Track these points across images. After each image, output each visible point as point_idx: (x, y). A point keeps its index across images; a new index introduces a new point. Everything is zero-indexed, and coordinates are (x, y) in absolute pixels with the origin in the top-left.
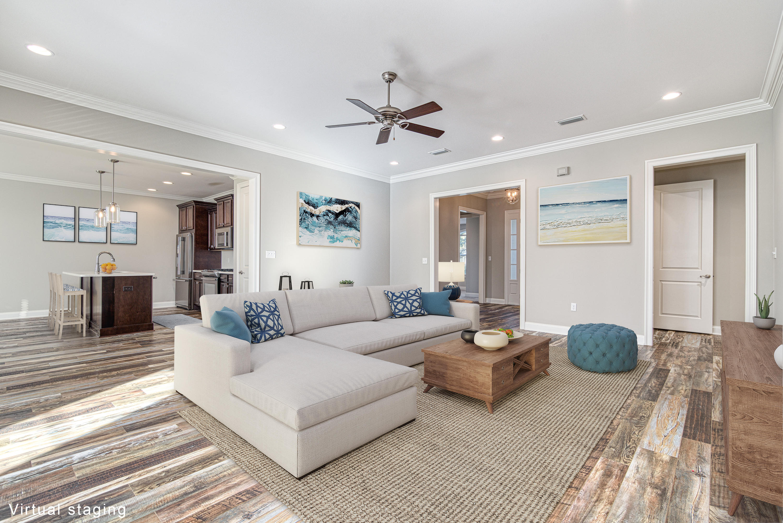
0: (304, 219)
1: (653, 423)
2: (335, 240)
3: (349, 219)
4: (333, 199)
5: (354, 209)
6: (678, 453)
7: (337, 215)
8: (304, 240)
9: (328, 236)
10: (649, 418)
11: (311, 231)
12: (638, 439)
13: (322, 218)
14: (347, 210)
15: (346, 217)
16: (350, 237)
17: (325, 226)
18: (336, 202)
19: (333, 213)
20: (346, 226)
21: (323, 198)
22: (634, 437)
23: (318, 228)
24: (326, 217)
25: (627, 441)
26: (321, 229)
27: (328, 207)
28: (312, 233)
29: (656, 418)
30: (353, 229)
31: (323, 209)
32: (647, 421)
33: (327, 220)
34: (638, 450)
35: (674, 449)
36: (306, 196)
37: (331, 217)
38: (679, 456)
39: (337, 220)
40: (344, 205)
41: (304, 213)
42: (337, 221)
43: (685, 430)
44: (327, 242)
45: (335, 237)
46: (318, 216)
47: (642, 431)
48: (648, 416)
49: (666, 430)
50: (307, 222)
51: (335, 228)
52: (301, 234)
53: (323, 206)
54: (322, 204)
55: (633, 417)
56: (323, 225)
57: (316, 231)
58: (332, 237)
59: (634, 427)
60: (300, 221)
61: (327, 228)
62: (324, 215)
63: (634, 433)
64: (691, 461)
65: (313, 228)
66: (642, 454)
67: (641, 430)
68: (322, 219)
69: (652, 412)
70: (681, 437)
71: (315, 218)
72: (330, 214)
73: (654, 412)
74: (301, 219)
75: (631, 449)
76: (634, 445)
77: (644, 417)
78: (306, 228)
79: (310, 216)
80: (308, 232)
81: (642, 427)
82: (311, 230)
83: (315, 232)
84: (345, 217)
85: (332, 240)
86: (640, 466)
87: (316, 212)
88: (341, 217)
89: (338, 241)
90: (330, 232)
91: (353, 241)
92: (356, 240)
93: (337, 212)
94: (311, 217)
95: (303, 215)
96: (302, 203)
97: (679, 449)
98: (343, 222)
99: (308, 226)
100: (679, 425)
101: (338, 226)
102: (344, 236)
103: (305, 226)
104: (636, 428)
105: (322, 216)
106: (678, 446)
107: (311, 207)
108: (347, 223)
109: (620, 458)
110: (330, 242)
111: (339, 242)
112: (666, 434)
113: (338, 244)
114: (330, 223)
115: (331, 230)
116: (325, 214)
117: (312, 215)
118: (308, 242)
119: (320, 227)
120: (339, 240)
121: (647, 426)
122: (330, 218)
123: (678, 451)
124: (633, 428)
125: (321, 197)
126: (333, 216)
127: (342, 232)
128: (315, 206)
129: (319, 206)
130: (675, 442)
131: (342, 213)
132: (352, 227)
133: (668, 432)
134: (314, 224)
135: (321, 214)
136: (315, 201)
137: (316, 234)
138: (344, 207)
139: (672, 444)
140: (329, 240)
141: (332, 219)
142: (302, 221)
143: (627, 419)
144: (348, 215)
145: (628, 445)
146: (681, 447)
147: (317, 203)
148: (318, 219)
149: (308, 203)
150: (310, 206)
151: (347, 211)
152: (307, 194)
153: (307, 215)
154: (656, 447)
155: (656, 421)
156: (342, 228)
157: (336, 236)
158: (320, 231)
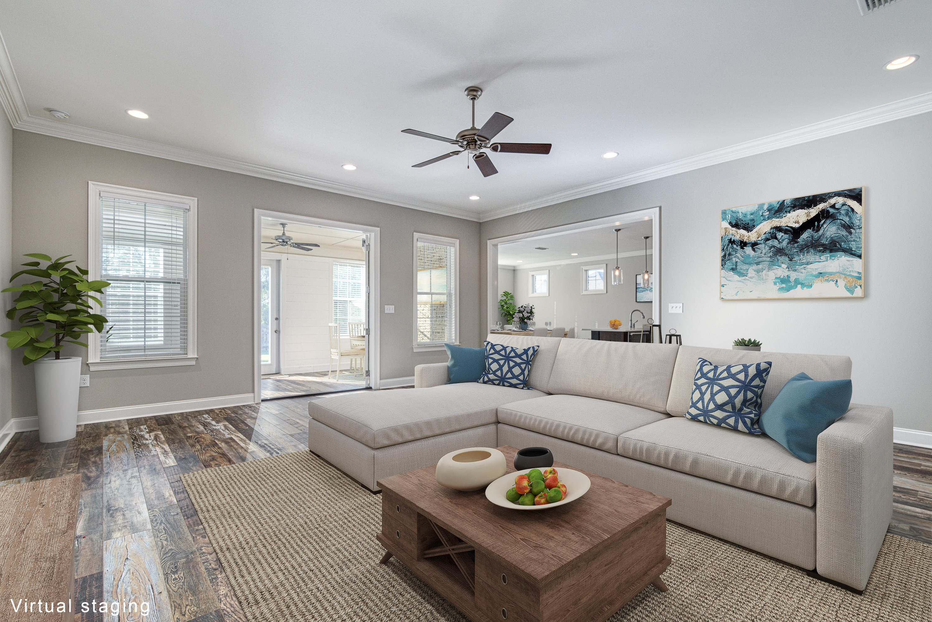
0: (730, 254)
1: (154, 570)
2: (793, 284)
3: (828, 234)
4: (788, 202)
5: (845, 207)
6: (104, 547)
7: (795, 233)
8: (729, 293)
9: (776, 278)
10: (164, 574)
11: (741, 274)
12: (158, 536)
13: (763, 245)
14: (824, 215)
15: (821, 232)
16: (831, 274)
17: (769, 259)
18: (794, 207)
19: (786, 231)
20: (820, 251)
21: (765, 207)
22: (163, 536)
23: (755, 267)
24: (770, 243)
25: (167, 527)
26: (760, 267)
27: (776, 222)
28: (744, 278)
29: (154, 584)
30: (839, 254)
31: (765, 227)
32: (164, 569)
33: (774, 247)
34: (149, 526)
35: (110, 548)
36: (733, 214)
37: (784, 239)
38: (103, 544)
39: (797, 242)
40: (815, 206)
41: (728, 245)
42: (796, 245)
43: (101, 587)
44: (773, 291)
45: (792, 279)
46: (754, 245)
47: (160, 548)
48: (168, 578)
49: (129, 570)
50: (734, 259)
51: (791, 260)
52: (724, 281)
53: (765, 223)
54: (762, 218)
55: (187, 562)
56: (764, 259)
57: (751, 272)
58: (785, 280)
59: (173, 548)
60: (722, 260)
61: (773, 263)
62: (767, 239)
63: (166, 540)
64: (87, 546)
65: (745, 267)
66: (143, 525)
67: (162, 548)
68: (763, 248)
69: (169, 591)
70: (105, 571)
71: (748, 250)
72: (780, 235)
73: (165, 594)
74: (724, 256)
75: (157, 523)
76: (157, 528)
77: (174, 573)
78: (733, 269)
79: (739, 248)
80: (736, 277)
81: (164, 555)
82: (742, 271)
83: (749, 275)
84: (818, 231)
85: (784, 285)
86: (138, 515)
87: (752, 236)
88: (805, 235)
89: (799, 286)
90: (782, 270)
91: (841, 283)
92: (850, 279)
93: (797, 226)
94: (742, 248)
95: (727, 248)
96: (726, 229)
97: (104, 552)
98: (812, 244)
99: (736, 266)
100: (112, 592)
101: (798, 255)
102: (816, 273)
103: (731, 267)
104: (170, 548)
105: (762, 242)
106: (106, 555)
107: (742, 231)
108: (823, 245)
109: (160, 511)
110: (781, 289)
111: (802, 288)
112: (128, 562)
113: (799, 292)
114: (780, 252)
115: (783, 265)
116: (768, 236)
117: (743, 244)
118: (736, 294)
119: (758, 264)
120: (802, 284)
121: (158, 560)
122: (780, 243)
123: (104, 549)
124: (174, 545)
125: (761, 206)
126: (786, 236)
127: (809, 266)
128: (748, 228)
129: (758, 225)
130: (112, 559)
131: (809, 224)
132: (837, 250)
133: (126, 568)
134: (747, 261)
135: (760, 239)
136: (749, 217)
137: (751, 278)
138: (813, 212)
139: (114, 555)
140: (778, 286)
141: (785, 243)
142: (725, 259)
143: (192, 553)
144: (825, 226)
145: (163, 525)
146: (102, 556)
147: (753, 220)
148: (754, 250)
149: (736, 225)
150: (739, 229)
151: (823, 217)
152: (734, 209)
153: (735, 246)
154: (132, 540)
155: (152, 577)
156: (810, 256)
157: (793, 276)
158: (758, 271)
